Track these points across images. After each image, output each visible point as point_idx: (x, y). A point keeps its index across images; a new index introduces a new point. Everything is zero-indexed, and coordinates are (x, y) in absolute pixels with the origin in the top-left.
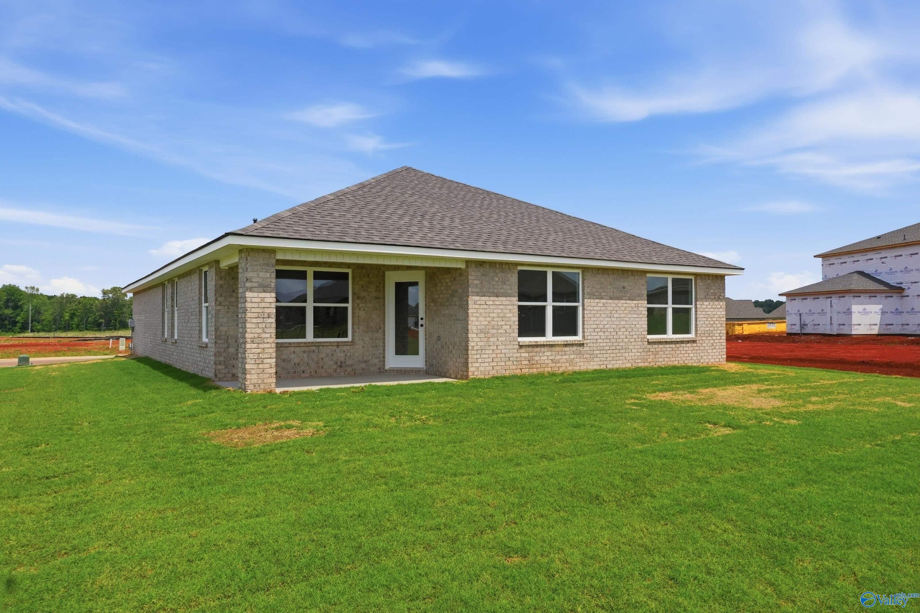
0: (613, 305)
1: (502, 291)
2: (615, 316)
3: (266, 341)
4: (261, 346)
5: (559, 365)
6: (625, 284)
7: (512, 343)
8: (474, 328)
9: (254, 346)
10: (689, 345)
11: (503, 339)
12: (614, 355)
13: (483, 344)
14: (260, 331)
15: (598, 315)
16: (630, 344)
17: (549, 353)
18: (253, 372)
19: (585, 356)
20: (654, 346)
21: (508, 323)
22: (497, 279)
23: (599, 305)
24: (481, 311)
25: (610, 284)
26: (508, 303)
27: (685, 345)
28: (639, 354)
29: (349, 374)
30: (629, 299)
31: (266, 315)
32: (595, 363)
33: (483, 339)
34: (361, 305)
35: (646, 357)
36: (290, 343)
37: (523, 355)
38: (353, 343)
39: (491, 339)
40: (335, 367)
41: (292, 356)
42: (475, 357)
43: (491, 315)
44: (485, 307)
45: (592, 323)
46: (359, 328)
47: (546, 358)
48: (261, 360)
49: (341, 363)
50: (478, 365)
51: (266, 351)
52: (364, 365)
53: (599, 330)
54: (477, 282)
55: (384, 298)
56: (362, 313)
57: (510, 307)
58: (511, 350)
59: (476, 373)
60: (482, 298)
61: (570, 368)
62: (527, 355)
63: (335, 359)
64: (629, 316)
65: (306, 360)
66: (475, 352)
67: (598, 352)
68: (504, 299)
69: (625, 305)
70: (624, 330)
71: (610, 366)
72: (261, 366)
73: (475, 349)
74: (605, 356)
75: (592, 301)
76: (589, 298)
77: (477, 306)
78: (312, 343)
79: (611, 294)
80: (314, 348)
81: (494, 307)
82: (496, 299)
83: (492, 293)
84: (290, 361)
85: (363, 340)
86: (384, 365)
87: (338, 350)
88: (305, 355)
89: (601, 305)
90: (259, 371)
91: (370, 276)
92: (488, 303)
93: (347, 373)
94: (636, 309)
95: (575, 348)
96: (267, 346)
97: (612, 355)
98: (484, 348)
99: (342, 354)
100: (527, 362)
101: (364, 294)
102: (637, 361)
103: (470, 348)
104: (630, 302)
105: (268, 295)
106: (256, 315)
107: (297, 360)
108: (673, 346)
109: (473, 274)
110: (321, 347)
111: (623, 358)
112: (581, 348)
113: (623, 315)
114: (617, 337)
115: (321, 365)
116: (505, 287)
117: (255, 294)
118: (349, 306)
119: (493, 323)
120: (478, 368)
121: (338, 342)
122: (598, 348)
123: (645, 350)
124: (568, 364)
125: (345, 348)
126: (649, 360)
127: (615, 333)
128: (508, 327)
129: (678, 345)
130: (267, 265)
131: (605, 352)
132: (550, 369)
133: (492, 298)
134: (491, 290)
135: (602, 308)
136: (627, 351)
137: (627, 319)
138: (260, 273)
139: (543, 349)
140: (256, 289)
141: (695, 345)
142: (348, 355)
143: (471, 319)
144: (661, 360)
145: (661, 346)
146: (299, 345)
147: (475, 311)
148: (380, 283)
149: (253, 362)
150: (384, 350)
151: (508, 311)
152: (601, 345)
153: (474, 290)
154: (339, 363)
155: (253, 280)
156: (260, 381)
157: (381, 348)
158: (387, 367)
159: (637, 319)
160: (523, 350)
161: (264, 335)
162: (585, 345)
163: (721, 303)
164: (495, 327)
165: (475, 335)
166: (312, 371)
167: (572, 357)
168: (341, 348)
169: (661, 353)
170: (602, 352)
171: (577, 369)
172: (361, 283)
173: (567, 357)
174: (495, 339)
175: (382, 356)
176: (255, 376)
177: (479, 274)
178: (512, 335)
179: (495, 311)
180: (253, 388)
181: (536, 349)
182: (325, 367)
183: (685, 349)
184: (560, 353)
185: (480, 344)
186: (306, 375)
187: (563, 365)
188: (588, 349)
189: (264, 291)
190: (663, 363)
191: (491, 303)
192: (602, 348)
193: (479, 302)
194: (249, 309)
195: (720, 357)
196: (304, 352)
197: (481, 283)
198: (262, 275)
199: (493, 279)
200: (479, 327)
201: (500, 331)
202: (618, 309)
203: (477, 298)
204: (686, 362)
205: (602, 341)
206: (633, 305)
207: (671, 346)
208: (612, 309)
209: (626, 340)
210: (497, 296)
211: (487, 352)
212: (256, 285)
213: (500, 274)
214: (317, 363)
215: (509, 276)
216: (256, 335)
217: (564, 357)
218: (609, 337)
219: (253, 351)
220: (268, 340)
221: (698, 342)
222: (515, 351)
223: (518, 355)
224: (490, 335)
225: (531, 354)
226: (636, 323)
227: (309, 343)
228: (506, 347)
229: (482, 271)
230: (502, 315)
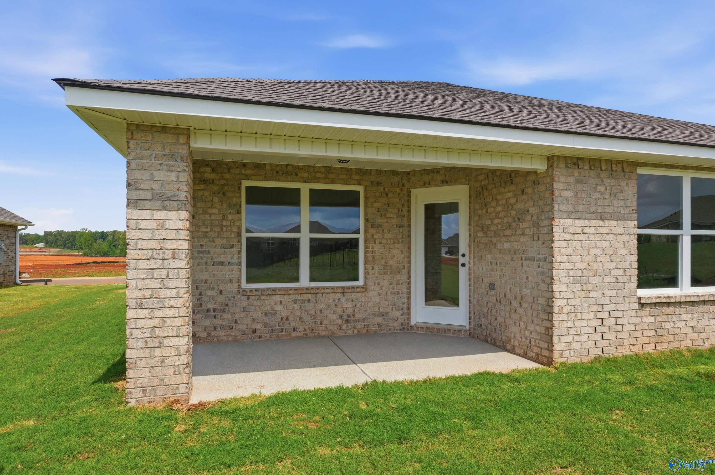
1: (611, 210)
3: (167, 303)
4: (158, 313)
5: (704, 336)
7: (627, 300)
8: (562, 274)
9: (145, 313)
11: (613, 293)
13: (578, 301)
14: (155, 284)
18: (141, 363)
21: (620, 266)
22: (601, 189)
24: (575, 244)
26: (621, 231)
29: (359, 331)
31: (168, 255)
33: (578, 294)
34: (376, 237)
36: (274, 290)
37: (645, 320)
38: (364, 288)
39: (593, 294)
40: (340, 322)
41: (278, 307)
42: (565, 325)
43: (593, 252)
44: (581, 237)
46: (373, 267)
47: (683, 324)
48: (157, 340)
49: (349, 316)
50: (569, 339)
51: (169, 322)
52: (380, 320)
54: (568, 194)
55: (409, 226)
56: (378, 248)
57: (623, 238)
58: (625, 313)
59: (566, 354)
60: (577, 221)
62: (651, 320)
63: (339, 311)
65: (298, 313)
66: (565, 317)
68: (614, 223)
72: (157, 352)
73: (565, 311)
77: (568, 237)
78: (307, 289)
80: (309, 296)
81: (598, 237)
82: (601, 223)
83: (594, 213)
84: (275, 314)
85: (379, 284)
86: (409, 319)
87: (343, 299)
88: (297, 306)
90: (153, 362)
91: (390, 195)
92: (586, 230)
93: (356, 331)
96: (171, 313)
98: (579, 309)
99: (349, 305)
100: (653, 333)
101: (379, 221)
103: (556, 310)
105: (172, 215)
106: (146, 254)
107: (284, 314)
109: (562, 179)
110: (319, 295)
115: (319, 319)
116: (615, 203)
117: (146, 214)
118: (361, 237)
119: (595, 266)
120: (569, 344)
121: (343, 288)
125: (353, 296)
128: (621, 272)
130: (172, 157)
132: (689, 344)
133: (594, 223)
134: (593, 209)
138: (156, 173)
139: (677, 310)
140: (148, 204)
142: (358, 305)
143: (558, 258)
146: (287, 292)
147: (565, 244)
148: (403, 205)
149: (141, 344)
150: (409, 299)
151: (620, 245)
153: (564, 208)
154: (345, 317)
155: (142, 186)
156: (156, 382)
157: (405, 296)
158: (413, 322)
160: (646, 311)
161: (163, 293)
164: (600, 272)
165: (564, 288)
166: (307, 328)
168: (348, 296)
172: (376, 205)
174: (600, 293)
175: (405, 306)
176: (146, 373)
177: (571, 180)
178: (627, 286)
179: (599, 244)
180: (141, 394)
181: (667, 310)
182: (325, 322)
184: (706, 316)
185: (573, 302)
186: (299, 334)
187: (711, 336)
189: (165, 208)
191: (592, 230)
193: (571, 230)
194: (132, 243)
196: (295, 302)
197: (576, 195)
198: (160, 176)
199: (596, 190)
200: (571, 273)
201: (607, 280)
203: (569, 222)
210: (602, 219)
211: (586, 316)
212: (148, 195)
213: (608, 181)
214: (314, 317)
215: (623, 184)
216: (148, 294)
217: (713, 322)
219: (141, 323)
220: (173, 302)
222: (633, 313)
223: (638, 320)
224: (590, 287)
225: (658, 319)
227: (302, 289)
228: (618, 307)
229: (576, 174)
230: (610, 251)
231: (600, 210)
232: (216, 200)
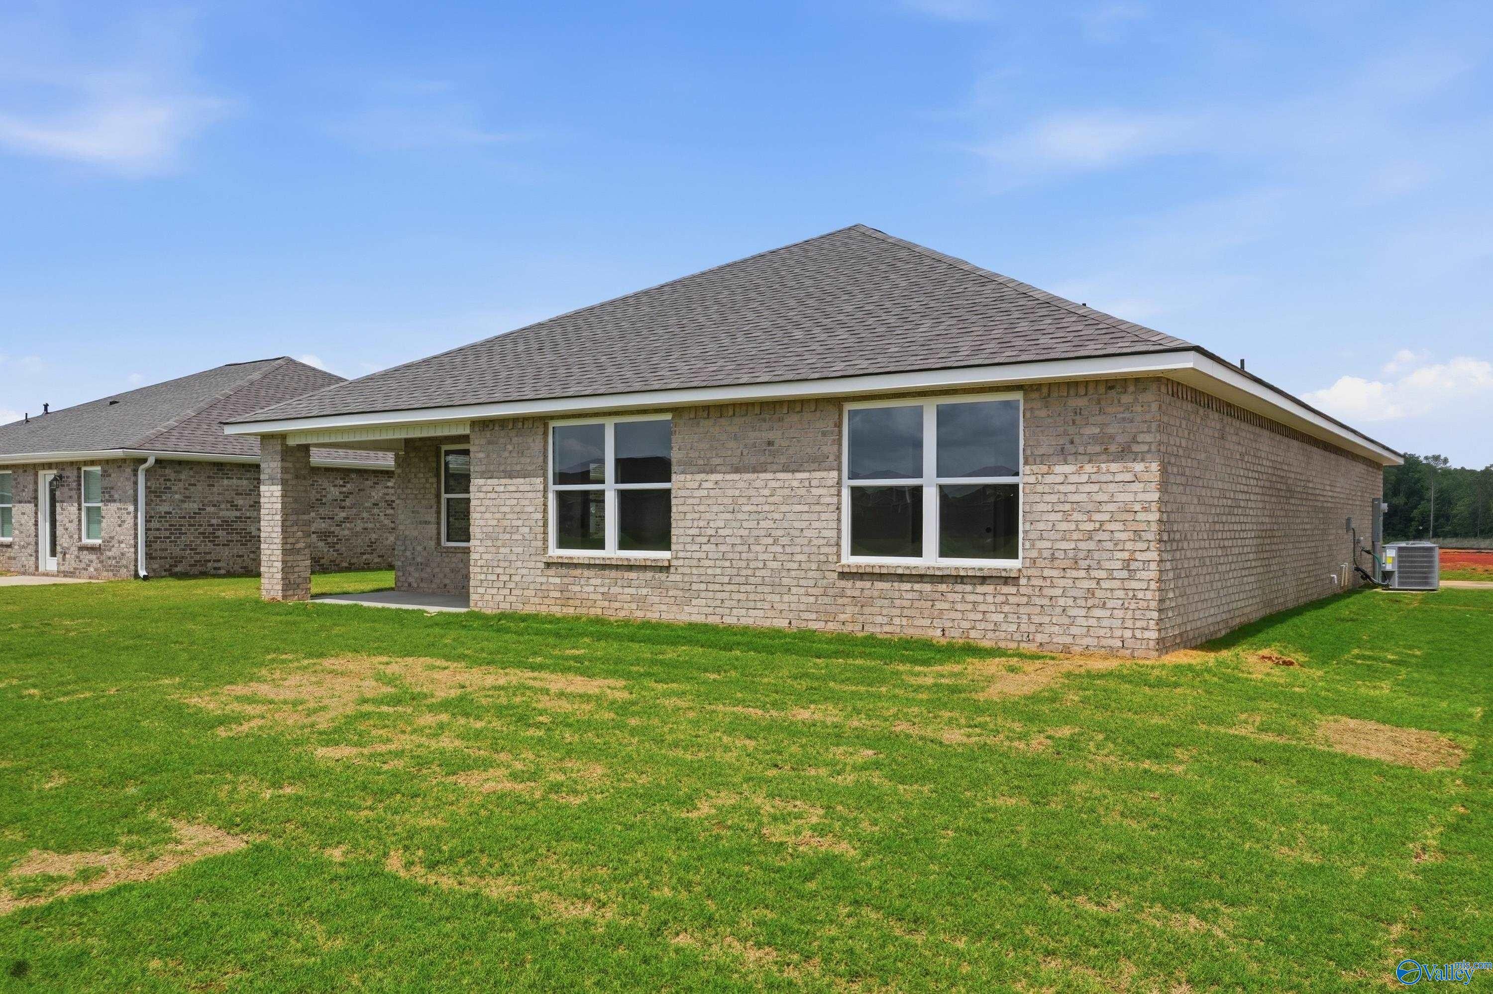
0: (741, 485)
1: (518, 468)
2: (746, 508)
3: (274, 541)
4: (271, 547)
5: (617, 605)
6: (771, 435)
7: (533, 558)
8: (477, 530)
9: (266, 546)
10: (989, 589)
11: (520, 550)
12: (742, 597)
13: (490, 556)
14: (270, 530)
15: (702, 508)
16: (784, 574)
17: (598, 581)
19: (671, 593)
20: (859, 584)
21: (527, 523)
22: (510, 447)
23: (705, 485)
24: (487, 502)
25: (736, 438)
26: (528, 488)
27: (968, 588)
28: (812, 599)
30: (785, 470)
31: (274, 512)
32: (695, 610)
33: (490, 549)
35: (833, 609)
37: (551, 580)
39: (502, 550)
42: (479, 577)
43: (503, 509)
44: (493, 495)
45: (689, 524)
47: (592, 588)
48: (271, 563)
50: (483, 591)
51: (275, 552)
53: (705, 540)
54: (481, 455)
57: (530, 495)
58: (532, 571)
59: (480, 604)
60: (489, 480)
61: (640, 614)
62: (558, 580)
64: (784, 508)
66: (479, 570)
67: (703, 586)
68: (522, 480)
69: (773, 484)
70: (770, 541)
71: (728, 620)
72: (271, 570)
73: (479, 564)
74: (719, 595)
75: (689, 477)
76: (683, 473)
77: (481, 495)
79: (735, 461)
81: (507, 495)
82: (510, 481)
83: (502, 471)
89: (710, 485)
90: (269, 575)
92: (497, 489)
94: (802, 492)
95: (649, 575)
96: (275, 547)
97: (736, 596)
98: (491, 563)
100: (558, 595)
102: (805, 616)
103: (472, 562)
104: (789, 476)
108: (927, 587)
109: (477, 442)
111: (767, 606)
112: (663, 576)
113: (766, 508)
114: (751, 556)
116: (523, 460)
117: (267, 488)
119: (506, 523)
120: (483, 595)
122: (703, 578)
123: (831, 592)
124: (634, 606)
126: (842, 617)
127: (745, 548)
128: (527, 530)
129: (943, 587)
130: (275, 453)
131: (717, 587)
132: (599, 612)
133: (503, 481)
134: (502, 468)
135: (712, 493)
136: (778, 589)
137: (777, 516)
138: (270, 464)
139: (586, 573)
140: (267, 482)
141: (1013, 590)
143: (474, 515)
144: (879, 619)
145: (879, 585)
147: (478, 502)
151: (527, 502)
152: (710, 571)
153: (477, 469)
155: (266, 472)
156: (270, 587)
159: (805, 516)
160: (552, 572)
161: (273, 535)
162: (672, 570)
163: (1139, 467)
164: (508, 529)
165: (479, 543)
167: (644, 591)
169: (879, 602)
170: (711, 587)
171: (653, 616)
173: (632, 591)
174: (507, 550)
176: (267, 581)
177: (484, 442)
178: (534, 544)
179: (508, 502)
180: (266, 594)
183: (971, 598)
184: (620, 583)
185: (485, 556)
187: (626, 606)
188: (678, 578)
189: (273, 484)
190: (887, 629)
191: (502, 489)
192: (711, 579)
193: (484, 489)
195: (1128, 634)
197: (488, 456)
199: (504, 449)
200: (485, 529)
201: (515, 537)
202: (752, 492)
203: (481, 481)
204: (973, 634)
205: (711, 563)
206: (795, 484)
207: (917, 586)
208: (737, 493)
209: (775, 565)
210: (511, 477)
212: (267, 477)
215: (530, 440)
216: (268, 535)
217: (627, 590)
218: (730, 556)
219: (266, 552)
221: (1023, 581)
222: (539, 572)
223: (544, 580)
224: (499, 543)
225: (566, 580)
226: (804, 525)
228: (525, 564)
229: (488, 436)
230: (517, 509)
231: (509, 468)
232: (422, 465)
